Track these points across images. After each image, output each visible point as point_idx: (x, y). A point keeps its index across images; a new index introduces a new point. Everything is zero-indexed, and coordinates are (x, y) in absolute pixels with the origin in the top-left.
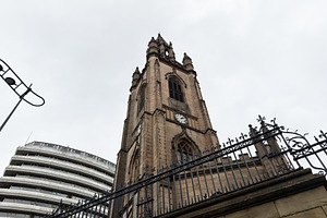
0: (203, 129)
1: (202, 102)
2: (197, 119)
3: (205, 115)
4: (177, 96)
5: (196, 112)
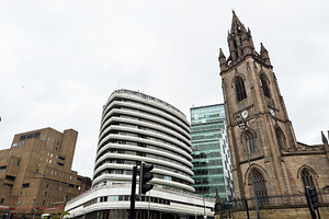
1: (281, 98)
2: (278, 111)
4: (267, 93)
5: (277, 105)
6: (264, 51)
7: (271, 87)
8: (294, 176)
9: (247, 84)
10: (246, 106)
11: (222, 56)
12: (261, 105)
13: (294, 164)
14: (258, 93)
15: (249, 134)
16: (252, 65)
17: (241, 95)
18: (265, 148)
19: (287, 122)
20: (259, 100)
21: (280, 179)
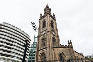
0: (57, 36)
1: (57, 29)
2: (55, 33)
3: (57, 33)
4: (53, 27)
5: (55, 31)
6: (54, 15)
7: (54, 26)
8: (57, 56)
9: (46, 23)
10: (45, 30)
11: (41, 15)
12: (49, 29)
13: (58, 51)
14: (49, 25)
15: (44, 39)
16: (49, 17)
17: (44, 26)
18: (47, 44)
19: (58, 37)
20: (49, 27)
21: (51, 56)
